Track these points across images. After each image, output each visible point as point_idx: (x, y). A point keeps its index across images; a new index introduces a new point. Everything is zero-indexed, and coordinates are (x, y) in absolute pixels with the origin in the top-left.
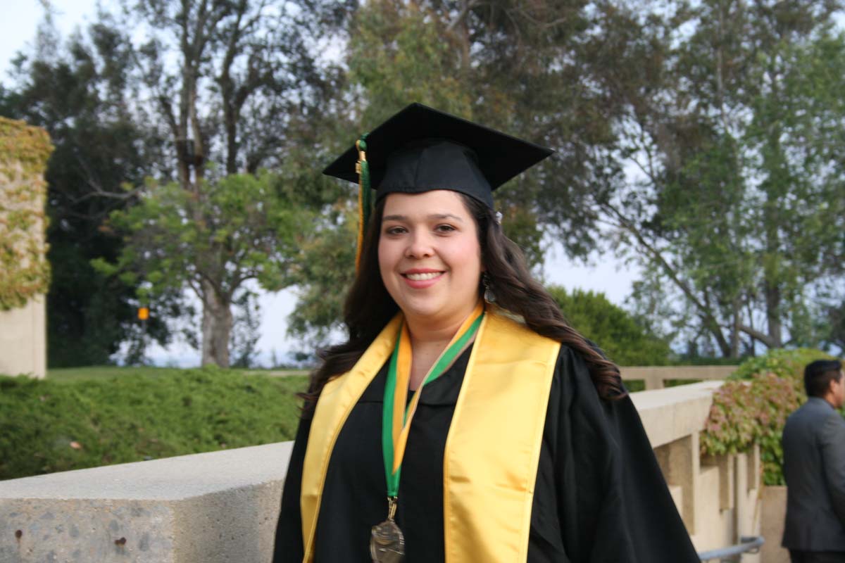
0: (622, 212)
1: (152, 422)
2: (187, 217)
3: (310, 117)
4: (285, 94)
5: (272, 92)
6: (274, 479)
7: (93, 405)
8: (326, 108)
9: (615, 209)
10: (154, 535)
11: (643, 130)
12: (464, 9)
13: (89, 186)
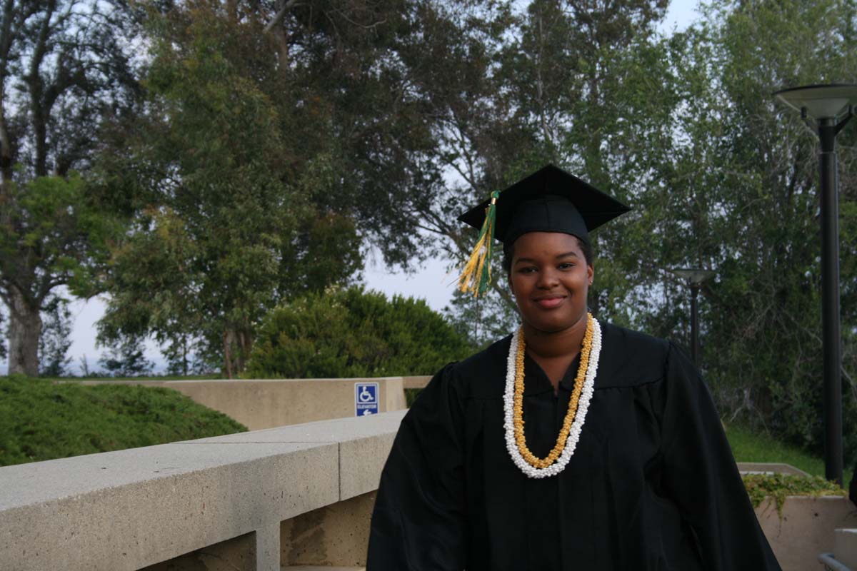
0: (442, 218)
3: (124, 118)
4: (96, 95)
5: (84, 92)
6: (81, 493)
8: (140, 110)
9: (436, 216)
11: (463, 135)
12: (283, 9)
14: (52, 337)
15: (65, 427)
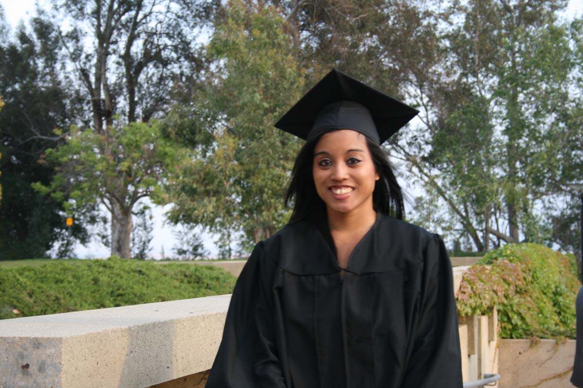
0: (407, 150)
1: (71, 296)
2: (100, 153)
3: (188, 83)
4: (169, 67)
5: (161, 66)
7: (28, 283)
8: (198, 77)
9: (402, 149)
10: (49, 361)
11: (422, 92)
12: (295, 8)
13: (31, 131)
14: (140, 233)
15: (145, 292)
